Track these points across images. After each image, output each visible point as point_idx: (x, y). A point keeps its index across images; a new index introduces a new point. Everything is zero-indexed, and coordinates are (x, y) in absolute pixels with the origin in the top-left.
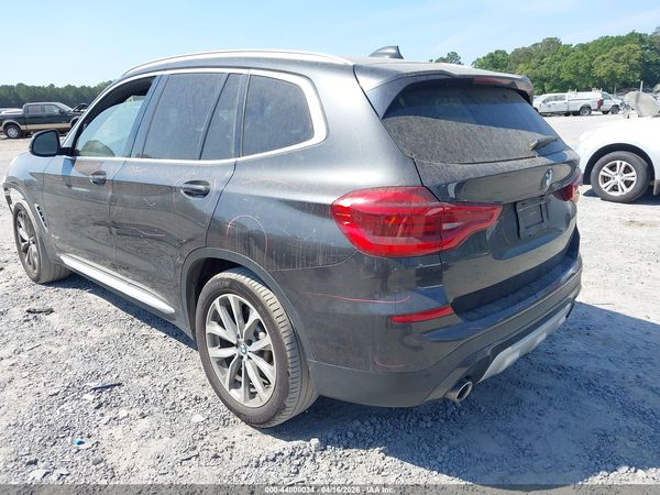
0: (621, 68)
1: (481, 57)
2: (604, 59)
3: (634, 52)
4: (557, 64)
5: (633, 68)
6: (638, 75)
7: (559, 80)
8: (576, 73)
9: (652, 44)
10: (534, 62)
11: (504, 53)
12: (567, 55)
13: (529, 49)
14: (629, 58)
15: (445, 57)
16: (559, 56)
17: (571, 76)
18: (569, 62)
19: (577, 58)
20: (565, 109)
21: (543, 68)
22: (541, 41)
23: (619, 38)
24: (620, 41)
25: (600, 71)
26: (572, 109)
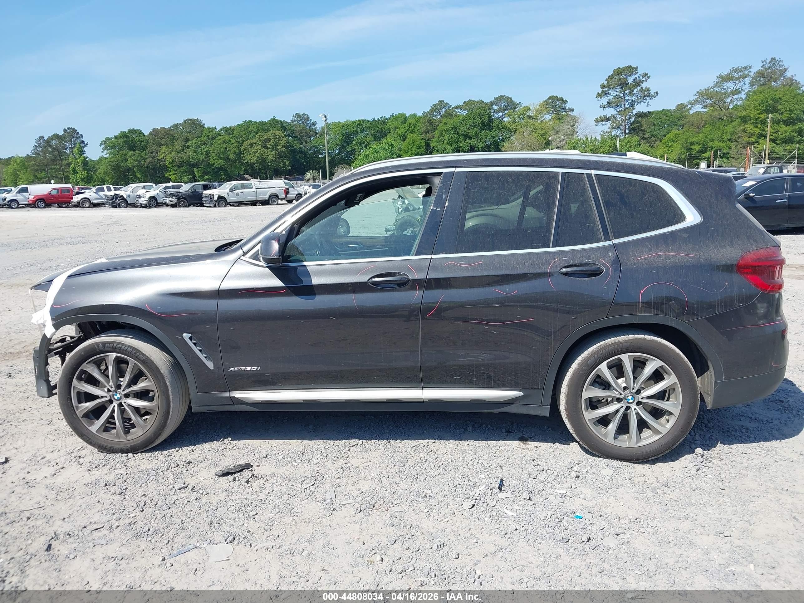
0: (271, 155)
1: (111, 136)
2: (252, 145)
3: (280, 138)
4: (205, 149)
5: (281, 156)
6: (287, 163)
7: (209, 165)
8: (227, 158)
9: (293, 132)
10: (178, 145)
11: (140, 133)
12: (213, 138)
13: (169, 129)
14: (276, 144)
15: (61, 133)
16: (205, 139)
17: (222, 162)
18: (217, 146)
19: (224, 142)
20: (253, 198)
21: (190, 152)
22: (181, 122)
23: (262, 123)
24: (263, 127)
25: (251, 158)
26: (261, 198)
